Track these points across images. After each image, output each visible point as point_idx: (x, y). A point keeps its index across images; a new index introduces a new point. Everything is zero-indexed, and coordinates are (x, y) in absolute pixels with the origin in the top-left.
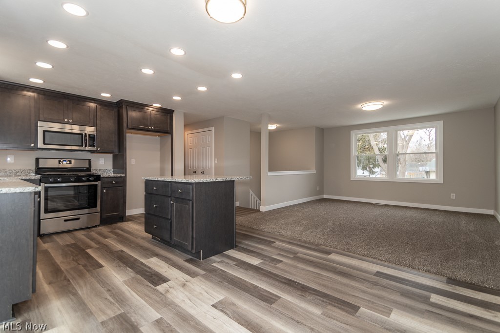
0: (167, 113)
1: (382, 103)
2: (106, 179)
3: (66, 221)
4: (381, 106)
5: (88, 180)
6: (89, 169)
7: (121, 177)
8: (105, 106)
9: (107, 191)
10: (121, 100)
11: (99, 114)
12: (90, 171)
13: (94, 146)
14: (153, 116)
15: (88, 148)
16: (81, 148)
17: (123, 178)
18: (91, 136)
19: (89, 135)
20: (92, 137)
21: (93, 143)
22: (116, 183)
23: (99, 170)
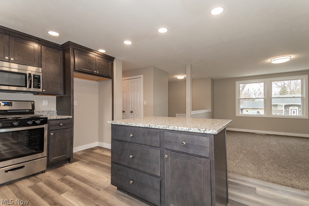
0: (109, 59)
1: (289, 57)
2: (53, 122)
3: (6, 171)
4: (289, 60)
5: (34, 124)
6: (32, 112)
7: (68, 119)
8: (51, 47)
9: (54, 134)
10: (69, 41)
11: (43, 54)
12: (33, 113)
13: (39, 88)
14: (97, 61)
15: (32, 89)
16: (24, 89)
17: (70, 120)
18: (36, 76)
19: (34, 75)
20: (37, 79)
21: (38, 84)
22: (64, 125)
23: (43, 112)
